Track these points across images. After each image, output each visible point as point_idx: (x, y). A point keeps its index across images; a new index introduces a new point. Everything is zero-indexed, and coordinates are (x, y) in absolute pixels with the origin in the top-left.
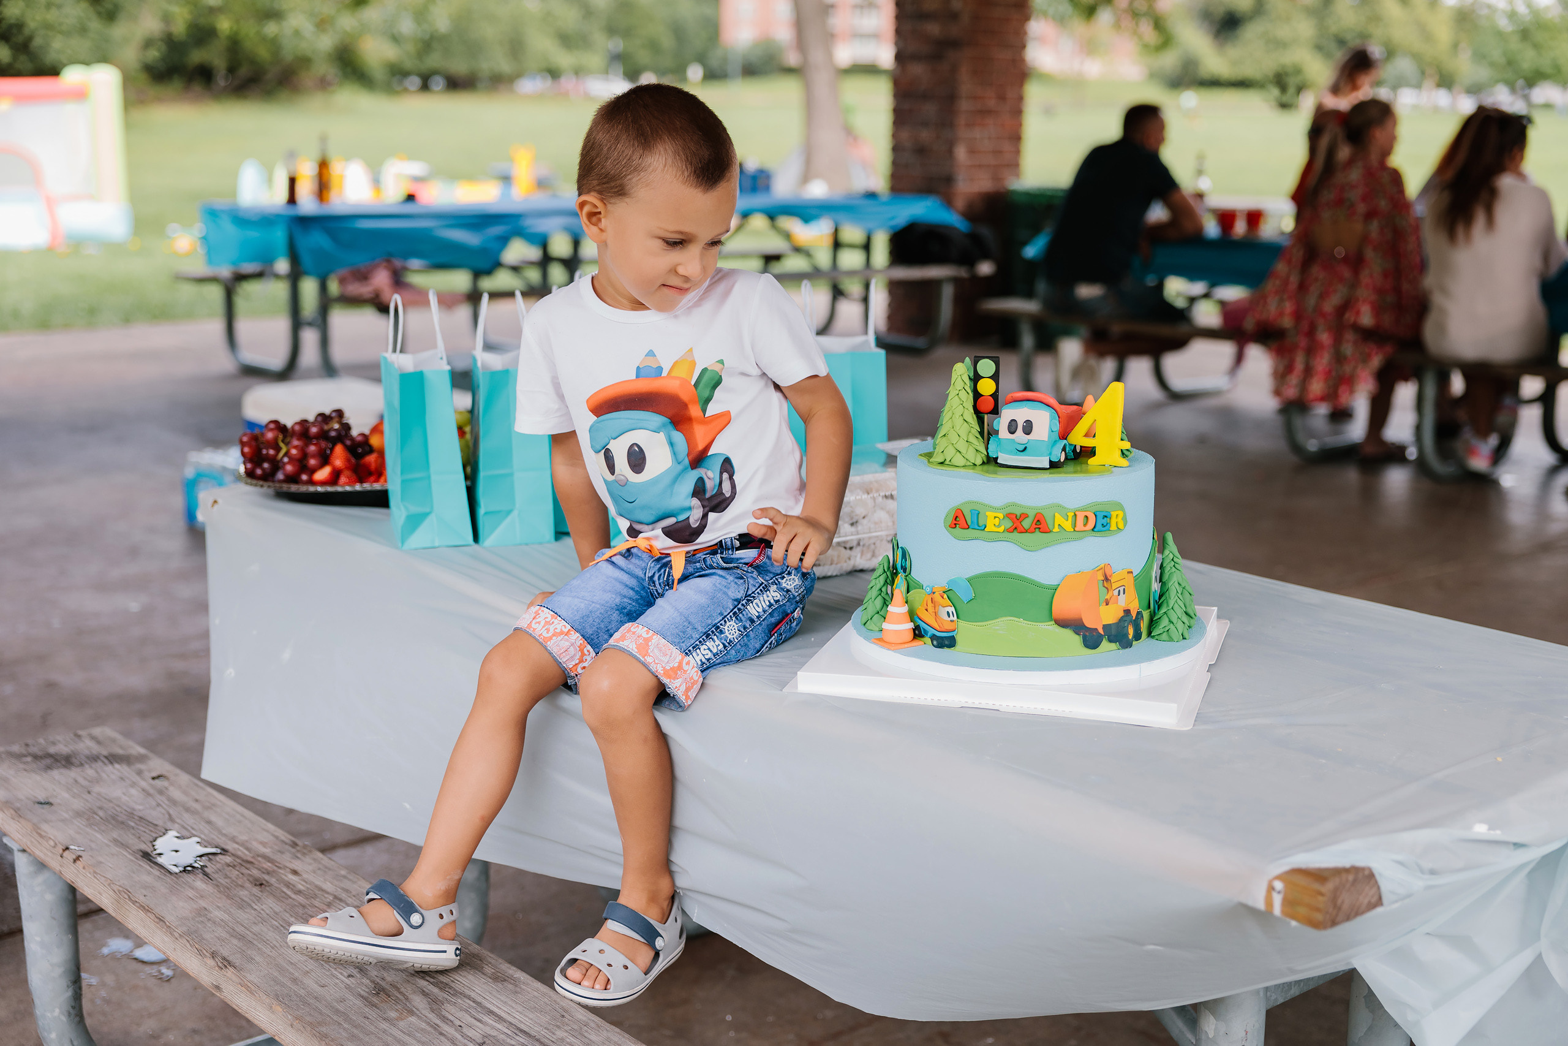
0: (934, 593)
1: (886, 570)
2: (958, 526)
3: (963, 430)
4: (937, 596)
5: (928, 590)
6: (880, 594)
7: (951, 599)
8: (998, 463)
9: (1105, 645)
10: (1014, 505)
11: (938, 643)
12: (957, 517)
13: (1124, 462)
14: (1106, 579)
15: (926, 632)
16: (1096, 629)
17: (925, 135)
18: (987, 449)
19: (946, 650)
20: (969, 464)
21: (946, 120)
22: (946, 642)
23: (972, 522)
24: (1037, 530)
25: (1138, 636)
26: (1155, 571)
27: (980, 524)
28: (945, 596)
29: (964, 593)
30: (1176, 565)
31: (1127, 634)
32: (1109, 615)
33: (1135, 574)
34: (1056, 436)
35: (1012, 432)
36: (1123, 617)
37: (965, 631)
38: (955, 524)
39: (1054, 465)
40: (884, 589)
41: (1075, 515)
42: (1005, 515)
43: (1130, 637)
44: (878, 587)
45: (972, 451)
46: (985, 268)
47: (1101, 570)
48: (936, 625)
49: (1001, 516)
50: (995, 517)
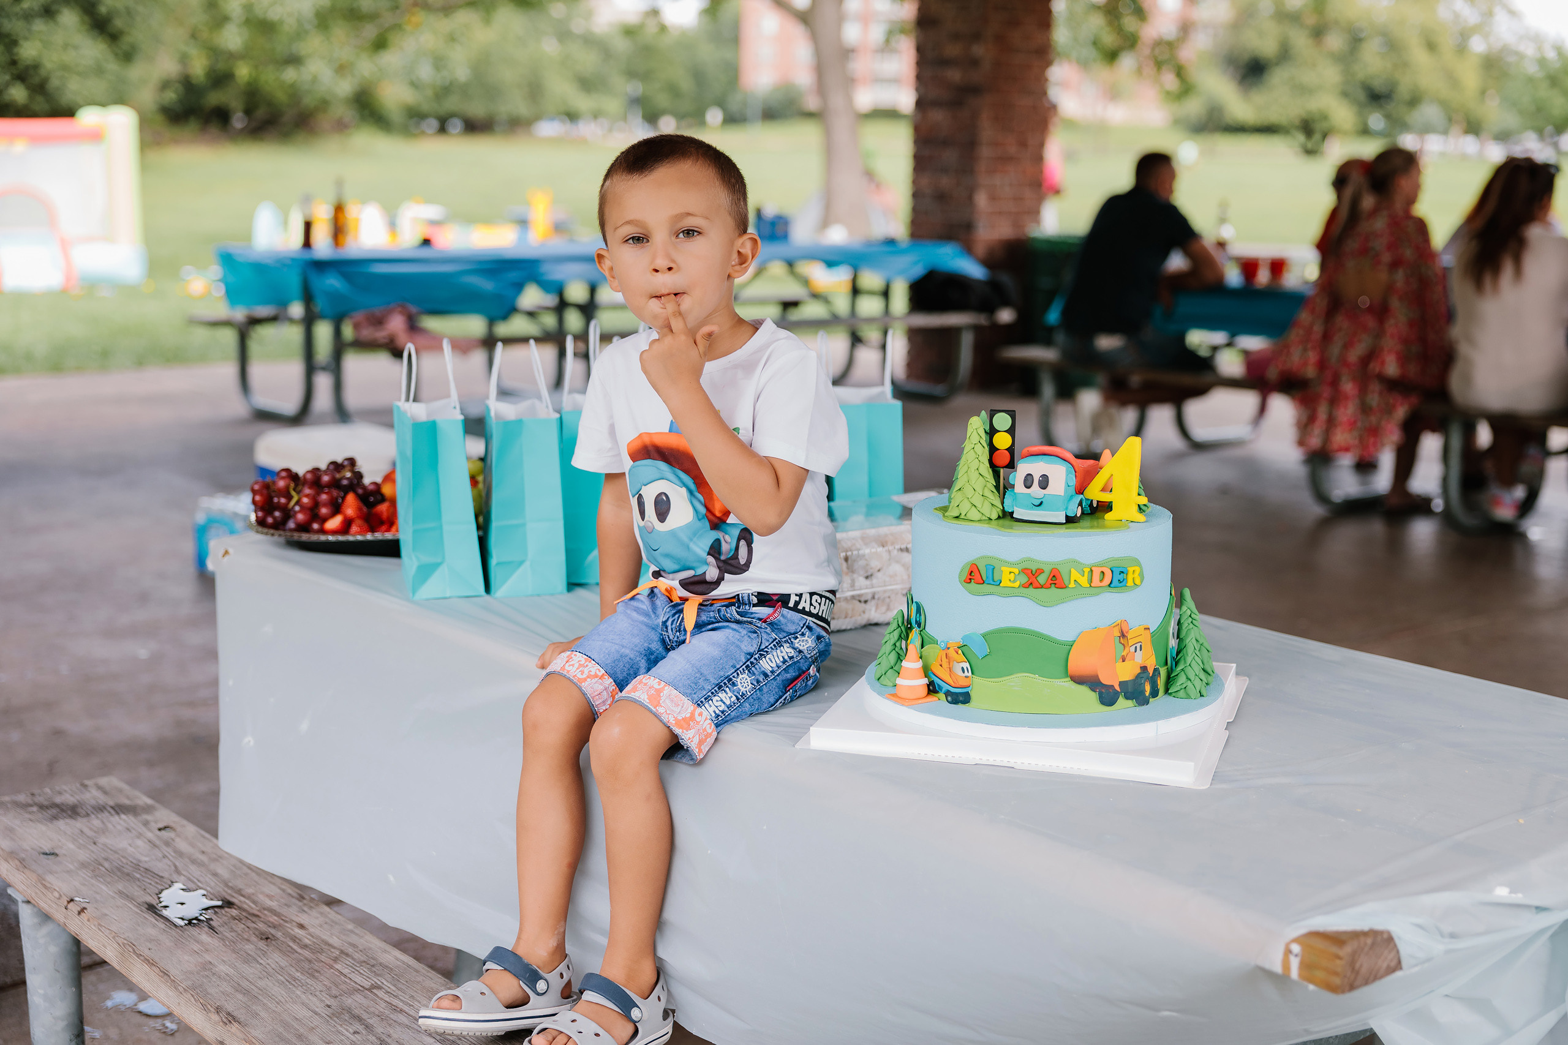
0: (948, 648)
1: (900, 625)
2: (973, 581)
3: (979, 484)
4: (951, 652)
5: (943, 645)
6: (894, 649)
7: (966, 655)
8: (1013, 518)
9: (1122, 702)
10: (1029, 560)
11: (953, 699)
12: (972, 572)
13: (1141, 518)
14: (1123, 635)
15: (940, 688)
16: (1113, 686)
17: (946, 182)
18: (1003, 503)
19: (960, 706)
20: (984, 518)
21: (967, 166)
22: (960, 698)
23: (987, 577)
24: (1053, 585)
25: (1155, 693)
26: (1172, 627)
27: (995, 579)
28: (960, 652)
29: (979, 649)
30: (1194, 621)
31: (1144, 691)
32: (1126, 672)
33: (1151, 631)
34: (1072, 490)
35: (1028, 487)
36: (1140, 673)
37: (979, 687)
38: (970, 579)
39: (1070, 520)
40: (898, 644)
41: (1091, 571)
42: (1020, 570)
43: (1147, 694)
44: (892, 642)
45: (987, 505)
46: (1006, 316)
47: (1117, 627)
48: (950, 681)
49: (1016, 571)
50: (1010, 572)
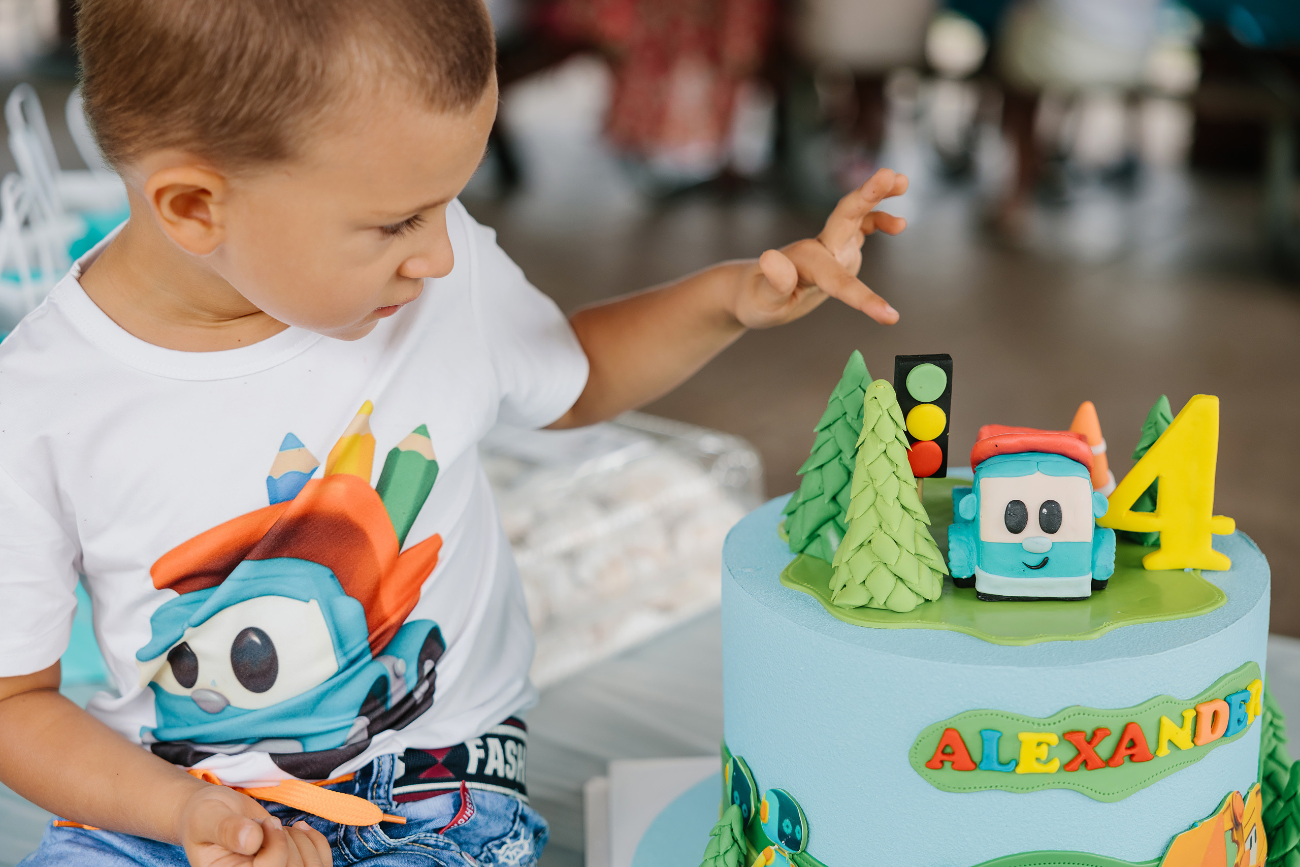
2: (946, 764)
3: (901, 527)
8: (978, 593)
10: (1079, 712)
12: (945, 744)
13: (1222, 559)
14: (1237, 824)
20: (920, 602)
23: (984, 755)
24: (1125, 757)
27: (1003, 759)
30: (1280, 734)
35: (1014, 528)
38: (942, 762)
41: (1198, 713)
42: (1061, 733)
45: (922, 572)
47: (1229, 810)
49: (1054, 739)
50: (1039, 744)
